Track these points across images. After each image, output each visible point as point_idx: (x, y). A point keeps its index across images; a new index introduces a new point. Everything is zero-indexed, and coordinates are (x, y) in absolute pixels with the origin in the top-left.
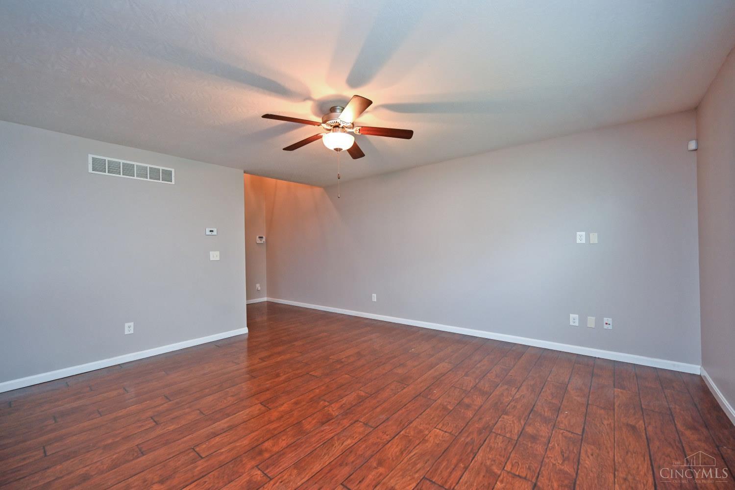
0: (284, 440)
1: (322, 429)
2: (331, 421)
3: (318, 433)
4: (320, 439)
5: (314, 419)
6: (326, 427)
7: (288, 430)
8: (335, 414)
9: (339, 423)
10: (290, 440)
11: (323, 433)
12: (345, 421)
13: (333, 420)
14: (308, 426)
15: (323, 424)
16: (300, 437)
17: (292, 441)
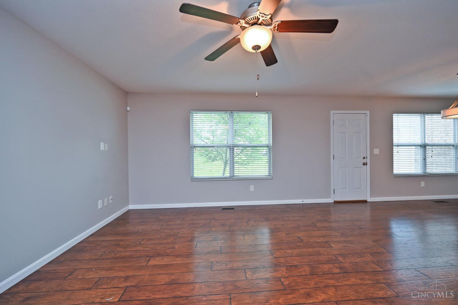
0: (325, 268)
1: (298, 263)
2: (290, 265)
3: (302, 262)
4: (303, 259)
5: (300, 272)
6: (295, 263)
7: (321, 273)
8: (284, 269)
9: (286, 262)
10: (321, 266)
11: (299, 261)
12: (281, 261)
13: (288, 265)
14: (307, 269)
15: (296, 266)
16: (314, 265)
17: (319, 265)
